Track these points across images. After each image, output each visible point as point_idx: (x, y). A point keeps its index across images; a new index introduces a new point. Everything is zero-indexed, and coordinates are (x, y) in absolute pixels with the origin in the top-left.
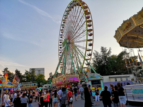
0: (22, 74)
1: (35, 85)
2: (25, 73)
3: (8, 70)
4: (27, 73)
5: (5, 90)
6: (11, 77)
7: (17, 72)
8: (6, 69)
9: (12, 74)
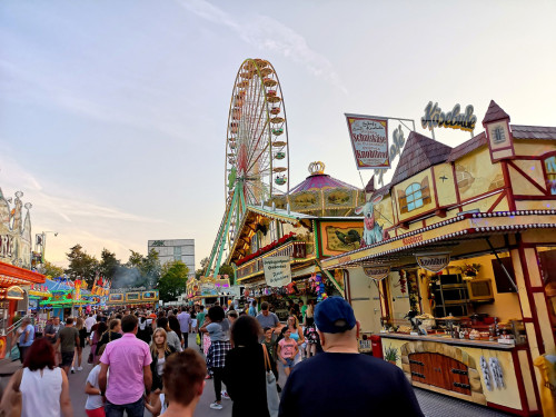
0: (122, 263)
1: (152, 295)
2: (131, 259)
3: (82, 250)
4: (135, 259)
5: (77, 308)
6: (92, 271)
7: (107, 256)
8: (76, 249)
9: (94, 261)
